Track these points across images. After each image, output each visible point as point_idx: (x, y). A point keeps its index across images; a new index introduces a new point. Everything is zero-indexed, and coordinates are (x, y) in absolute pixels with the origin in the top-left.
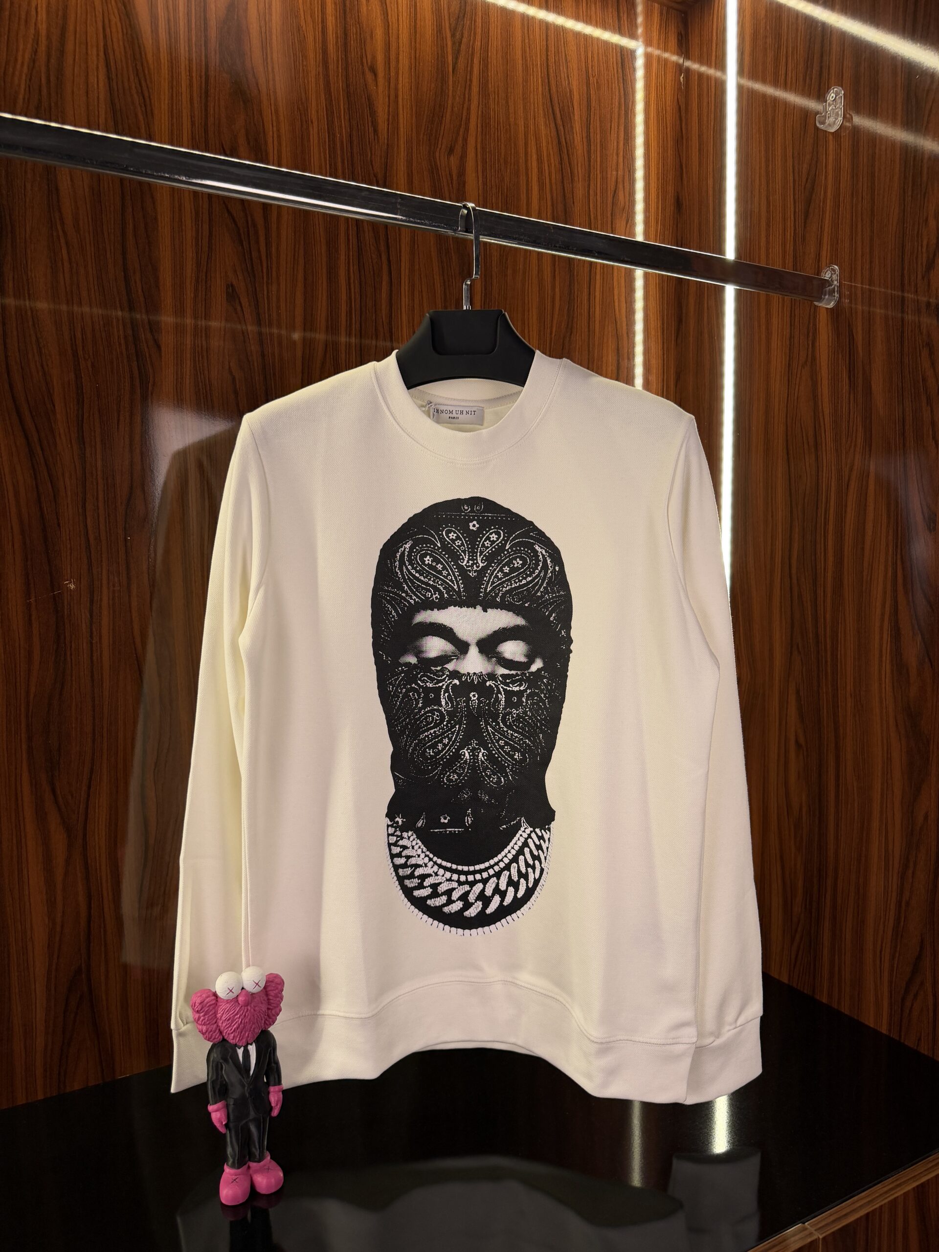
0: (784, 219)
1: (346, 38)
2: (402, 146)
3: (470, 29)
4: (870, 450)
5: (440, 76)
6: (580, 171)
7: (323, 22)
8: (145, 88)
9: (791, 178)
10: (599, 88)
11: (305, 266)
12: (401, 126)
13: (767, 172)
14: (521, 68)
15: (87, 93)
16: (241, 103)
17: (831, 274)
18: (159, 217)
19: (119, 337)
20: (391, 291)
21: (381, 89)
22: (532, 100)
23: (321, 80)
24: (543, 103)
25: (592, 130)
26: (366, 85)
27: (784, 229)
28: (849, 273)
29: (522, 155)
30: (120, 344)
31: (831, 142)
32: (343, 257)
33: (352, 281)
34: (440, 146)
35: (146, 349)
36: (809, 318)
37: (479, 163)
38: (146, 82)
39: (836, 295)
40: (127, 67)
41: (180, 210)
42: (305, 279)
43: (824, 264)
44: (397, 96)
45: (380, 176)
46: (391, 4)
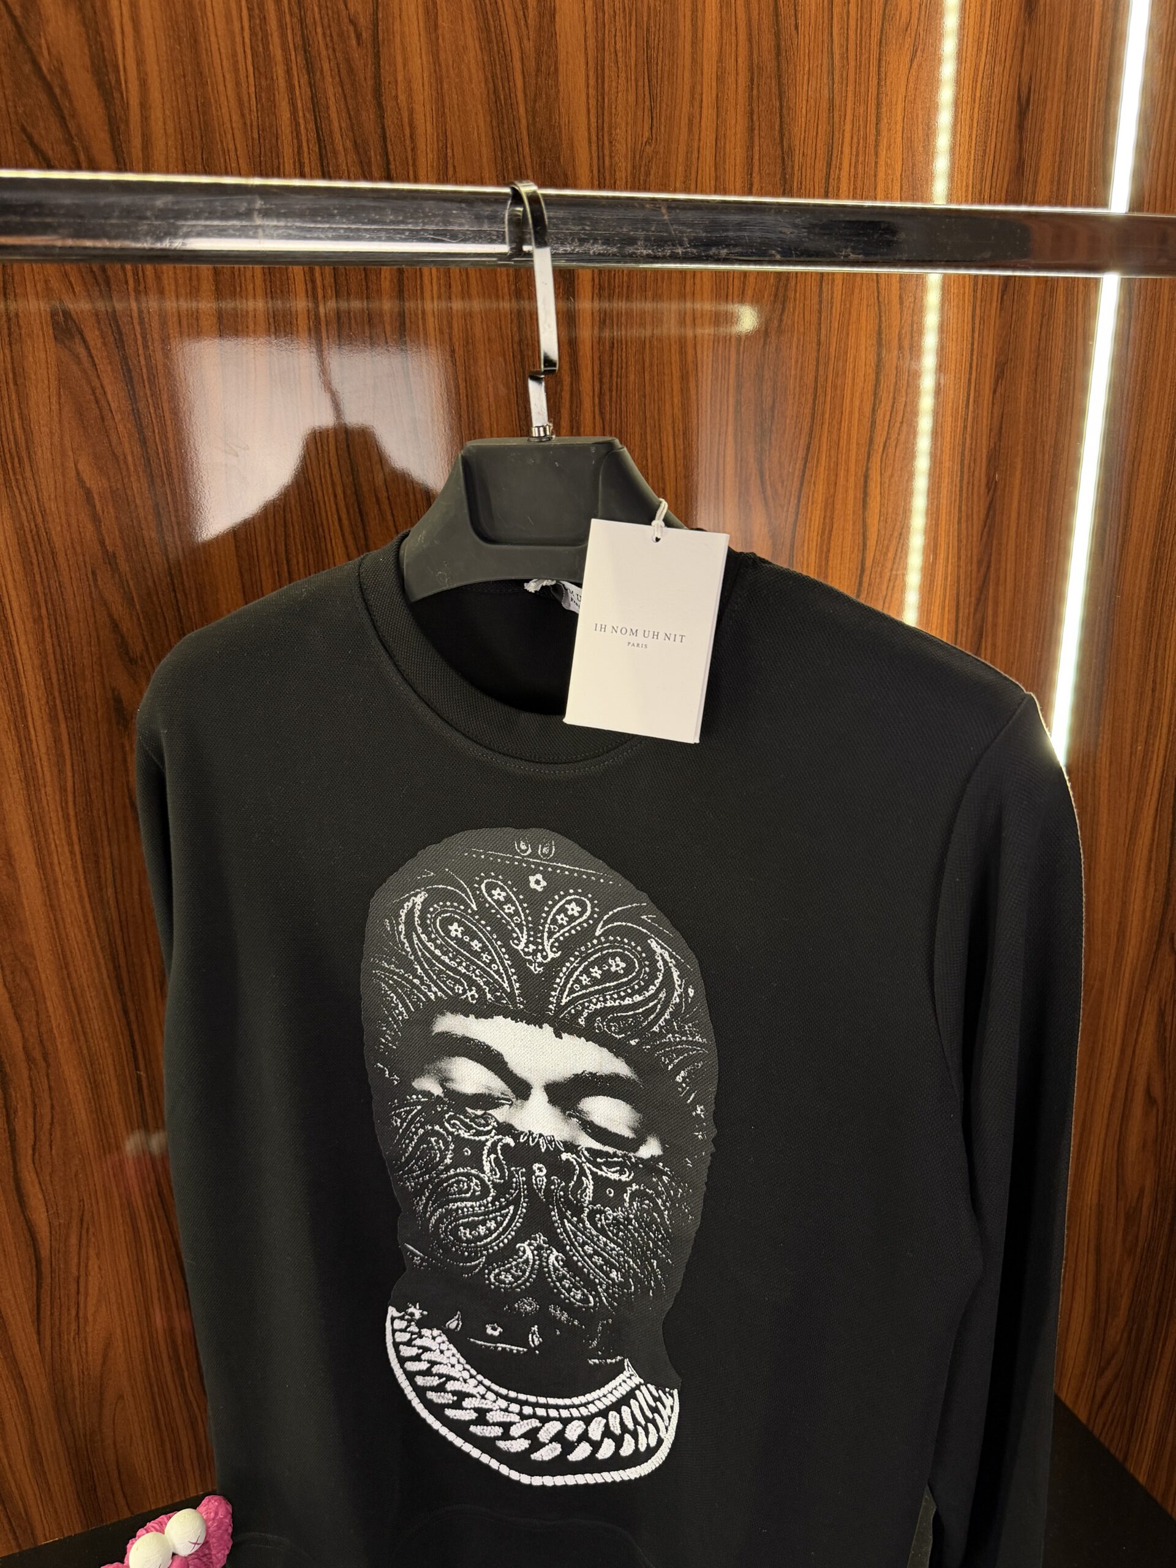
45: (364, 22)
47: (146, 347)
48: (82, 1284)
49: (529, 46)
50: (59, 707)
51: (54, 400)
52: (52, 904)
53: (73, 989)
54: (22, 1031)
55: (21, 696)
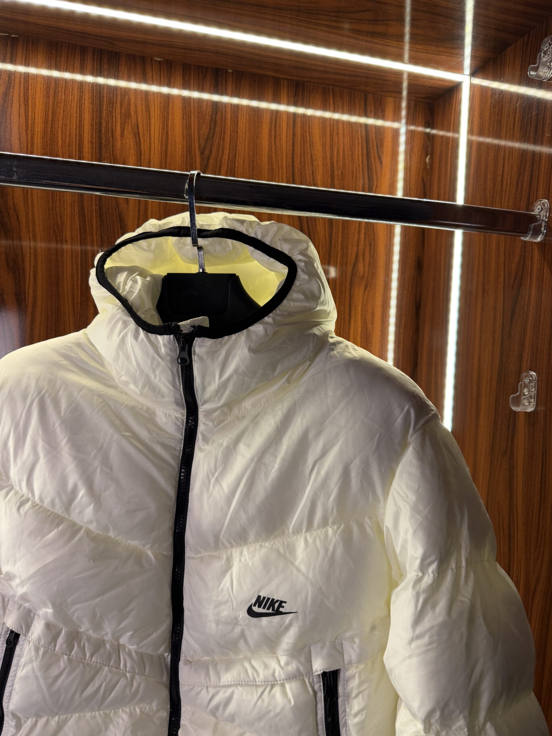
0: (495, 309)
3: (219, 145)
9: (502, 274)
27: (495, 319)
28: (545, 385)
46: (144, 135)
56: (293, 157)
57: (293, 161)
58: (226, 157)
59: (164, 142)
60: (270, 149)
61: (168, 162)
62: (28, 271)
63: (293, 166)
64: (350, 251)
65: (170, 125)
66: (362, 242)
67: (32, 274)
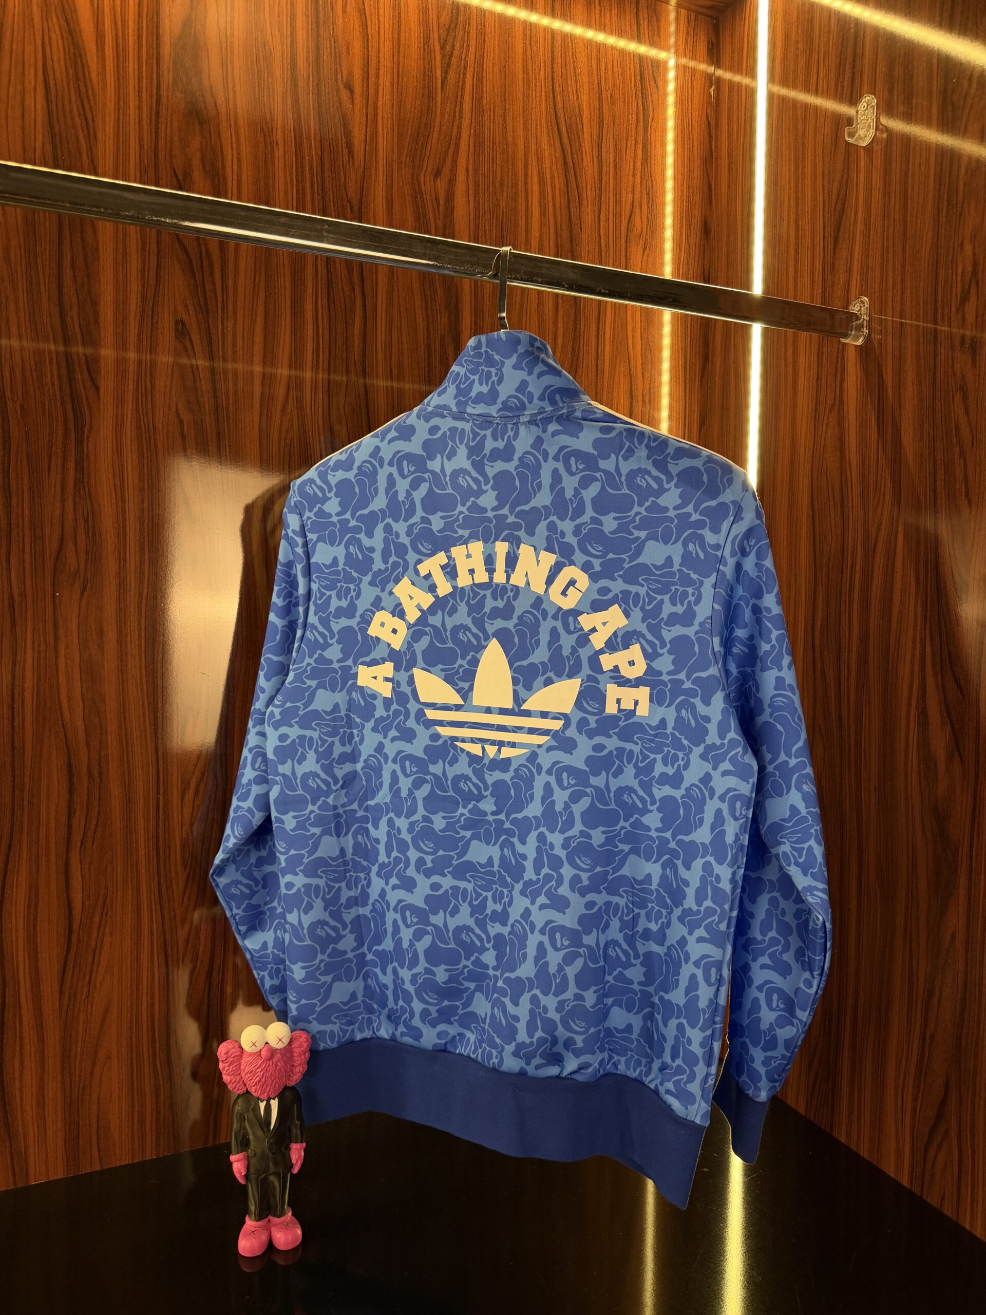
0: (813, 245)
1: (318, 54)
2: (381, 169)
3: (463, 40)
4: (899, 509)
5: (427, 91)
6: (589, 195)
7: (292, 35)
8: (88, 110)
9: (821, 199)
10: (613, 103)
11: (266, 300)
12: (381, 147)
13: (796, 194)
14: (521, 82)
15: (23, 116)
16: (197, 124)
17: (860, 307)
18: (101, 247)
19: (52, 377)
20: (365, 326)
21: (357, 107)
22: (534, 117)
23: (289, 99)
24: (547, 121)
25: (604, 149)
26: (340, 103)
27: (813, 257)
28: (879, 306)
29: (521, 178)
30: (53, 385)
31: (862, 158)
32: (310, 290)
33: (320, 316)
34: (425, 169)
35: (83, 391)
36: (837, 357)
37: (470, 186)
38: (89, 103)
39: (866, 331)
40: (69, 88)
41: (124, 240)
42: (266, 314)
43: (853, 295)
44: (376, 115)
45: (355, 202)
46: (371, 14)
47: (223, 346)
48: (97, 956)
49: (440, 223)
50: (146, 543)
51: (170, 369)
52: (122, 669)
53: (126, 729)
54: (89, 754)
55: (125, 533)
56: (553, 68)
57: (553, 72)
58: (471, 57)
59: (396, 27)
60: (525, 53)
61: (401, 54)
62: (230, 179)
63: (553, 79)
64: (624, 199)
65: (402, 6)
66: (639, 189)
67: (235, 183)
